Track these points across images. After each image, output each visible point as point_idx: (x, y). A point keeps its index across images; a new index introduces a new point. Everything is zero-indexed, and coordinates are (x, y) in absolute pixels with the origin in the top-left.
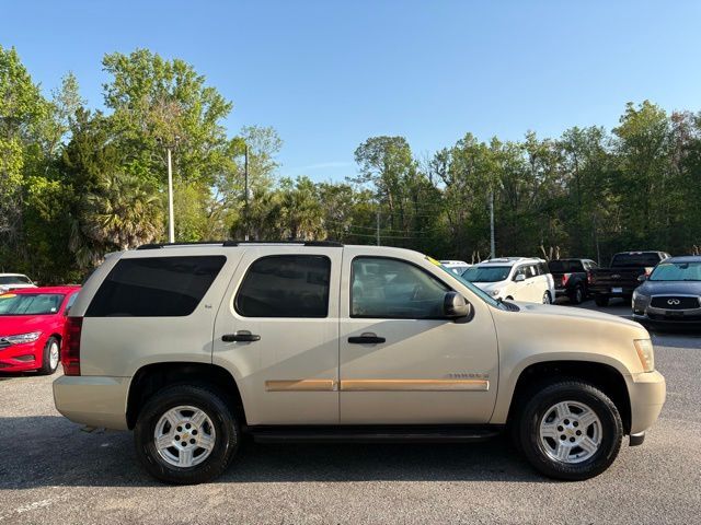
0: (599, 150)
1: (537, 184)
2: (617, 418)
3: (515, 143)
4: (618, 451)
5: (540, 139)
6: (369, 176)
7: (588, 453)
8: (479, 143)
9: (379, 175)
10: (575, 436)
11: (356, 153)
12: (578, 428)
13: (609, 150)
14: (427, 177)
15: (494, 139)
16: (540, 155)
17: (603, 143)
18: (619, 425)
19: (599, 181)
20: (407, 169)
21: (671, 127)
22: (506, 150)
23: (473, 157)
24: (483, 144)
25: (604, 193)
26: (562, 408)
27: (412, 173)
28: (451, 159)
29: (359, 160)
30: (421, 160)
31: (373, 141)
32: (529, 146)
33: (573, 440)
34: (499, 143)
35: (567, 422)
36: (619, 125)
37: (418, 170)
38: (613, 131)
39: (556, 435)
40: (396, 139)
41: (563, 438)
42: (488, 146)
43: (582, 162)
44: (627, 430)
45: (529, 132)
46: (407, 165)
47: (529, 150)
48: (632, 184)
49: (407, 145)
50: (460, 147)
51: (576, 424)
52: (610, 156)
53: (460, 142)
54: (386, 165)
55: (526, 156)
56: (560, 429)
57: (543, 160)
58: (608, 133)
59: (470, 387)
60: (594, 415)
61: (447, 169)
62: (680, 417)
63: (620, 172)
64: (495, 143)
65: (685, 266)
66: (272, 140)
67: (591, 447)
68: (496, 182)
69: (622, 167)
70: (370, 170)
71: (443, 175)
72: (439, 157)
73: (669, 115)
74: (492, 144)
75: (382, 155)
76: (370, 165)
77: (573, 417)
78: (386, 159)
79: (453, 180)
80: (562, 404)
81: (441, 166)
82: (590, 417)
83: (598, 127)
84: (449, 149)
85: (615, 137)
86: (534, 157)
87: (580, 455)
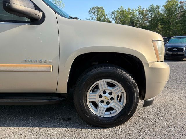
0: (158, 12)
1: (140, 22)
2: (137, 90)
3: (135, 9)
4: (135, 110)
5: (142, 8)
6: (93, 18)
7: (117, 111)
8: (124, 9)
9: (96, 18)
10: (109, 101)
11: (89, 11)
12: (112, 96)
13: (161, 12)
14: (109, 19)
15: (129, 8)
16: (142, 13)
17: (160, 10)
18: (137, 95)
19: (157, 21)
20: (104, 17)
21: (179, 5)
22: (132, 11)
23: (122, 13)
24: (125, 9)
25: (158, 25)
26: (102, 83)
27: (105, 18)
28: (116, 14)
29: (90, 13)
30: (108, 14)
31: (94, 8)
32: (139, 10)
33: (108, 103)
34: (130, 10)
35: (105, 92)
36: (165, 4)
37: (106, 17)
38: (163, 6)
39: (98, 100)
40: (100, 8)
41: (102, 102)
42: (127, 10)
43: (153, 16)
44: (143, 97)
45: (139, 6)
46: (104, 15)
47: (138, 11)
48: (166, 22)
49: (104, 9)
50: (119, 10)
51: (110, 94)
52: (161, 14)
53: (119, 9)
54: (98, 15)
55: (138, 13)
56: (101, 96)
57: (142, 15)
58: (161, 7)
59: (39, 69)
60: (122, 88)
61: (115, 17)
62: (174, 88)
63: (163, 19)
64: (129, 9)
65: (180, 39)
66: (62, 4)
67: (118, 108)
68: (128, 21)
69: (164, 17)
70: (93, 17)
71: (113, 19)
72: (113, 13)
73: (179, 1)
74: (128, 10)
75: (96, 12)
76: (93, 15)
77: (109, 89)
78: (97, 13)
79: (116, 20)
80: (102, 81)
81: (113, 16)
82: (119, 89)
83: (159, 5)
84: (116, 11)
85: (163, 8)
86: (140, 13)
87: (112, 112)
